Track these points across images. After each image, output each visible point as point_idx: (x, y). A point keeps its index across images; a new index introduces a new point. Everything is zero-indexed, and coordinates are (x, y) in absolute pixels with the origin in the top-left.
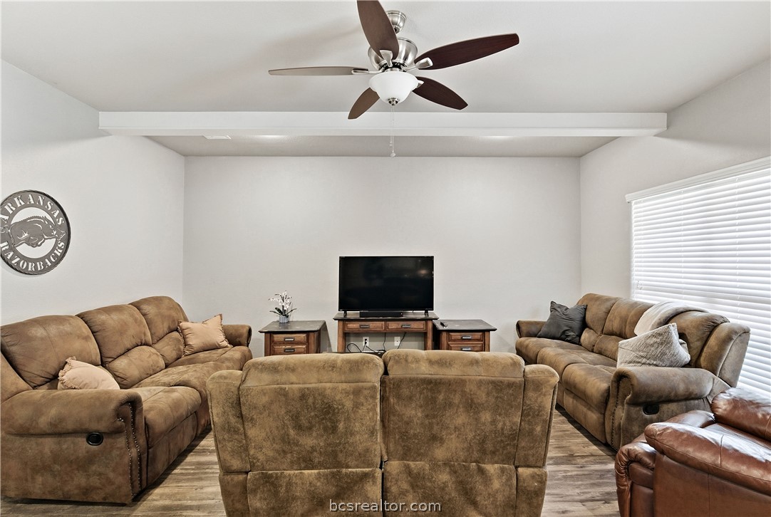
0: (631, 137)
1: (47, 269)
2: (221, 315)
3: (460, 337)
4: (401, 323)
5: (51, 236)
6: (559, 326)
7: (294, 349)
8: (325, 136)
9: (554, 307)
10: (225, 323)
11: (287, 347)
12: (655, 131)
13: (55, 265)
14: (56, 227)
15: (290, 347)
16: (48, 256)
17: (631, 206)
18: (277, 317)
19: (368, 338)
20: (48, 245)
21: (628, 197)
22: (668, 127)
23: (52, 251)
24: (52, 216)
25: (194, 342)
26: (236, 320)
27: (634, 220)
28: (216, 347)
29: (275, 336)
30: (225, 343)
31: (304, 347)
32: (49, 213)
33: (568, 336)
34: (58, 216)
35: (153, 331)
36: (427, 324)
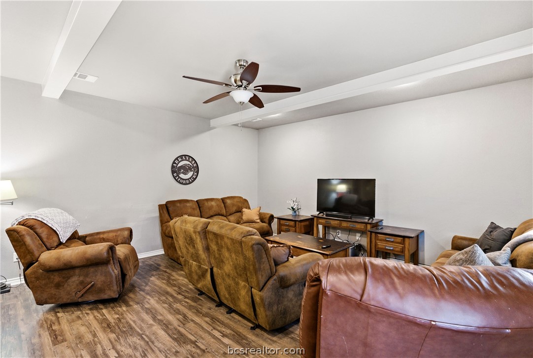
1: (190, 183)
2: (260, 207)
3: (384, 239)
4: (350, 223)
5: (191, 171)
10: (261, 211)
11: (287, 228)
13: (193, 181)
14: (193, 167)
16: (190, 178)
18: (291, 212)
19: (340, 231)
20: (190, 174)
23: (192, 176)
24: (192, 163)
25: (245, 218)
26: (267, 211)
28: (253, 222)
29: (281, 220)
32: (190, 162)
34: (194, 163)
35: (227, 210)
36: (367, 226)
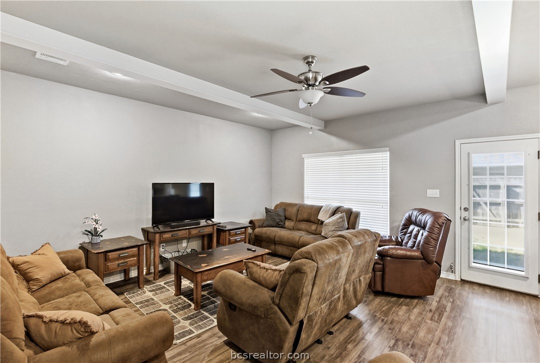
0: (306, 128)
3: (235, 233)
4: (199, 229)
6: (275, 220)
7: (127, 262)
8: (165, 88)
9: (267, 210)
11: (120, 262)
12: (319, 128)
15: (123, 261)
17: (304, 160)
21: (303, 156)
22: (325, 127)
27: (305, 167)
29: (109, 254)
30: (67, 271)
31: (135, 258)
33: (279, 225)
36: (213, 227)
